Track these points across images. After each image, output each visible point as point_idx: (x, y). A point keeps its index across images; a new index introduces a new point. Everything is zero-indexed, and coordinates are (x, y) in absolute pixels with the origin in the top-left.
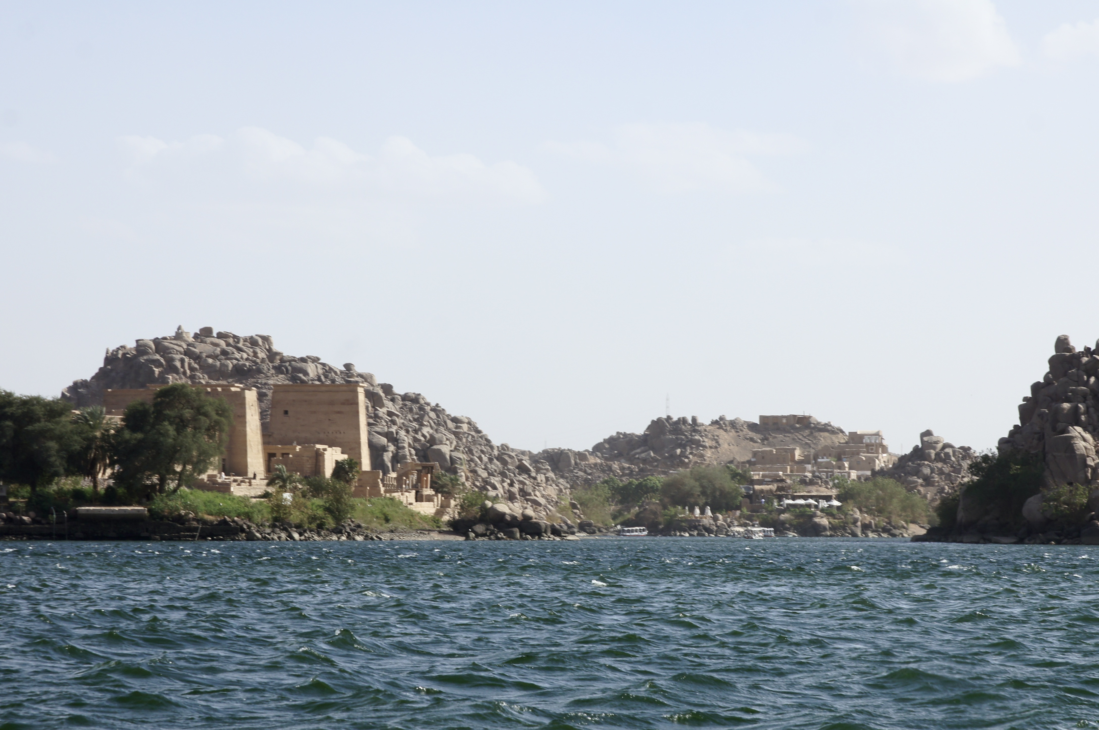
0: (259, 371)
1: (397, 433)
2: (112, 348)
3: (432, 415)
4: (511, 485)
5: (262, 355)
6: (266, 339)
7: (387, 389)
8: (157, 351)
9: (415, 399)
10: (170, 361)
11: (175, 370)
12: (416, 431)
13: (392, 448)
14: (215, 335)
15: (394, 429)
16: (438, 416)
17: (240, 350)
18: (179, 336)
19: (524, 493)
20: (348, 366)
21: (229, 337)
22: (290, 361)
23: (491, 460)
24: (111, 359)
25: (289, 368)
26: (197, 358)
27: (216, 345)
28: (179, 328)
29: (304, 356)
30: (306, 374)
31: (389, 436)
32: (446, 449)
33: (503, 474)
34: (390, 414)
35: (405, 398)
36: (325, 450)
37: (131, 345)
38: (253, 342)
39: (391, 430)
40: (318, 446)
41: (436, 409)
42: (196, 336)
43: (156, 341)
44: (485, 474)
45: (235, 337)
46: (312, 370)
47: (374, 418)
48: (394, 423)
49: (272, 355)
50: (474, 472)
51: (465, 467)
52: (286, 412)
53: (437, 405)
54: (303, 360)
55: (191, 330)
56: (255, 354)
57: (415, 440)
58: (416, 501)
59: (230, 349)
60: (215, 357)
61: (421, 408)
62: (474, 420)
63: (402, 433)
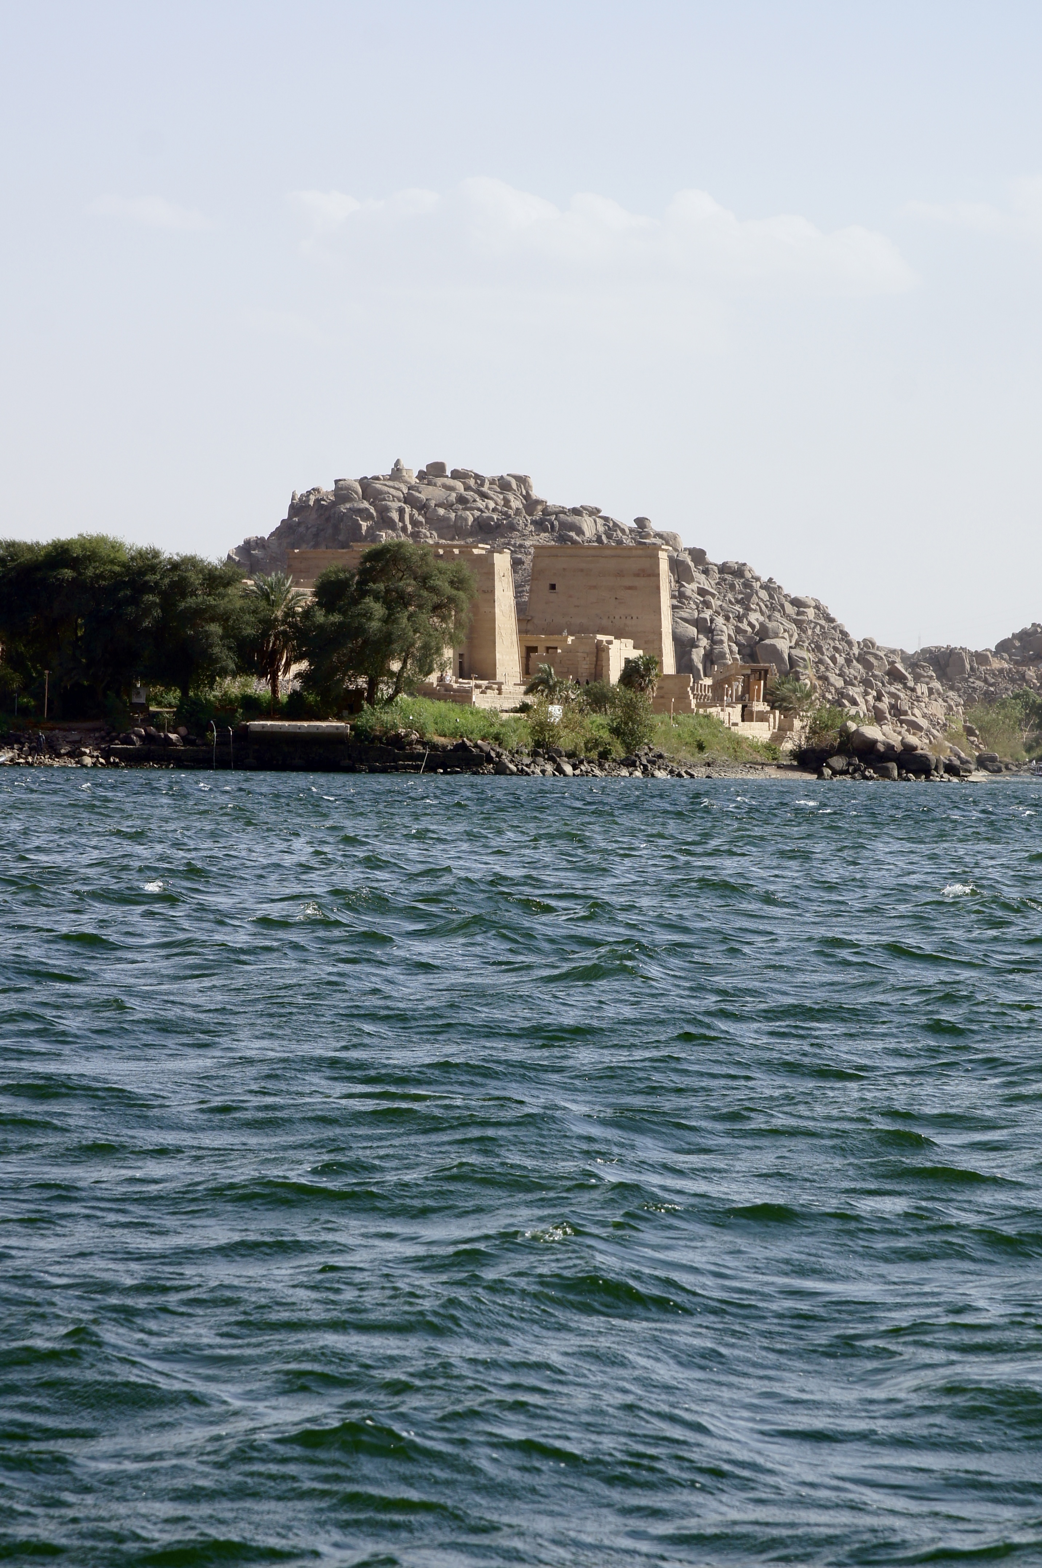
0: (512, 528)
1: (712, 621)
2: (301, 491)
3: (763, 594)
4: (879, 698)
5: (516, 504)
6: (522, 480)
7: (698, 555)
8: (365, 497)
9: (739, 571)
10: (383, 511)
11: (391, 525)
12: (739, 618)
13: (704, 642)
14: (448, 473)
15: (707, 614)
16: (771, 597)
17: (484, 496)
18: (397, 473)
19: (897, 711)
20: (641, 522)
21: (469, 477)
22: (557, 514)
23: (848, 661)
24: (298, 508)
25: (556, 523)
26: (422, 507)
27: (451, 489)
28: (397, 463)
29: (578, 506)
30: (580, 532)
31: (699, 624)
32: (783, 645)
33: (866, 683)
34: (702, 592)
35: (724, 569)
36: (610, 642)
37: (328, 487)
38: (503, 485)
39: (702, 615)
40: (600, 637)
41: (769, 587)
42: (422, 476)
43: (363, 482)
44: (840, 683)
45: (477, 477)
46: (589, 527)
47: (680, 597)
48: (707, 605)
49: (531, 504)
50: (824, 678)
51: (811, 672)
52: (553, 587)
53: (770, 580)
54: (576, 512)
55: (414, 466)
56: (507, 502)
57: (738, 630)
58: (743, 720)
59: (470, 495)
60: (449, 506)
61: (747, 585)
62: (823, 603)
63: (720, 621)
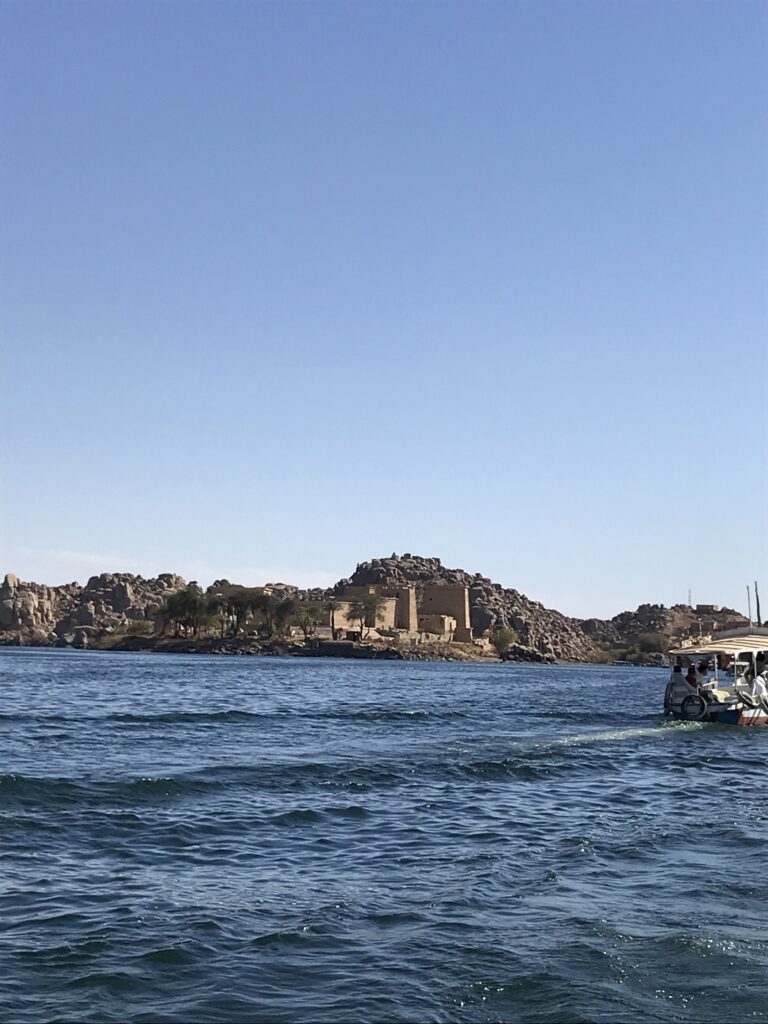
0: (432, 577)
1: (499, 609)
2: (360, 563)
3: (521, 600)
4: (557, 637)
5: (434, 568)
6: (438, 560)
7: (498, 587)
8: (382, 565)
9: (512, 592)
10: (388, 570)
11: (391, 575)
12: (509, 609)
13: (495, 616)
14: (412, 557)
15: (497, 607)
17: (423, 566)
18: (394, 557)
19: (563, 642)
20: (478, 575)
21: (419, 559)
22: (448, 572)
23: (547, 624)
24: (359, 568)
25: (448, 575)
26: (402, 569)
27: (412, 563)
28: (394, 553)
29: (456, 569)
30: (456, 578)
31: (494, 610)
32: (523, 618)
33: (552, 632)
34: (496, 599)
35: (507, 591)
37: (370, 562)
38: (430, 561)
39: (495, 608)
40: (442, 616)
41: (523, 598)
42: (402, 558)
43: (382, 560)
44: (542, 632)
45: (421, 559)
46: (458, 575)
48: (498, 604)
49: (440, 568)
50: (537, 630)
51: (532, 627)
52: (431, 599)
54: (454, 571)
55: (400, 554)
56: (431, 568)
57: (508, 613)
59: (418, 565)
60: (410, 569)
61: (515, 597)
62: (542, 603)
63: (501, 609)
